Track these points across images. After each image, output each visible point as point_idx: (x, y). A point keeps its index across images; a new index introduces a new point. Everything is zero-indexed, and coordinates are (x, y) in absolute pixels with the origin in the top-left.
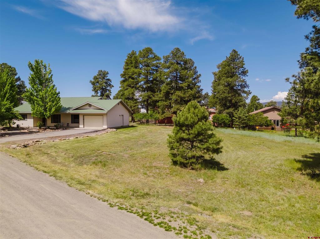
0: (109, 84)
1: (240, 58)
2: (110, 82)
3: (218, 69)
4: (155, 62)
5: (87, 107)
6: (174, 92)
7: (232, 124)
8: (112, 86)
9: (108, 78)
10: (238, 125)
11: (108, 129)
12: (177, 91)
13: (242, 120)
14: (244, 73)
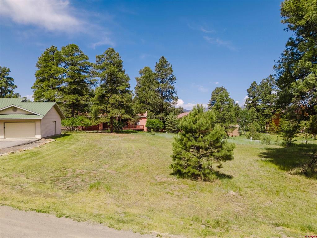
0: (10, 84)
1: (169, 65)
2: (12, 82)
3: (141, 75)
4: (83, 61)
5: (11, 111)
6: (111, 96)
7: (164, 129)
8: (15, 86)
9: (9, 76)
10: (170, 129)
11: (42, 139)
12: (113, 95)
13: (174, 125)
14: (172, 80)
